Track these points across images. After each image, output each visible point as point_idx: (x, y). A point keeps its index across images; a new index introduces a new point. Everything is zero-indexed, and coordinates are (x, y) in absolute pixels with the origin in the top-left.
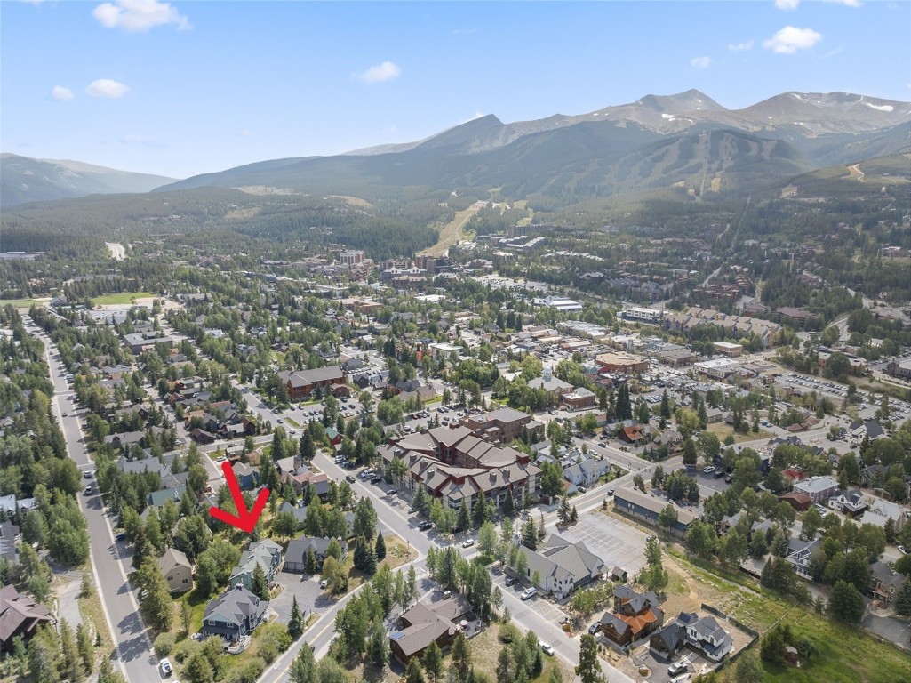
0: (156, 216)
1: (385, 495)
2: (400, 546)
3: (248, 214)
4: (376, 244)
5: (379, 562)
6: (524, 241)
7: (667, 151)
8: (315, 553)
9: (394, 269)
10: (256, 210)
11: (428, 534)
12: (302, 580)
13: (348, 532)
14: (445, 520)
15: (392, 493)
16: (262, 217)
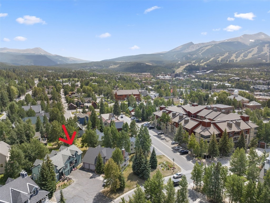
0: (89, 67)
1: (157, 134)
2: (167, 162)
3: (116, 66)
4: (154, 73)
5: (152, 171)
6: (205, 72)
7: (253, 49)
8: (104, 158)
9: (160, 76)
10: (118, 65)
11: (187, 157)
12: (91, 178)
13: (132, 149)
14: (199, 148)
15: (161, 134)
16: (120, 67)
